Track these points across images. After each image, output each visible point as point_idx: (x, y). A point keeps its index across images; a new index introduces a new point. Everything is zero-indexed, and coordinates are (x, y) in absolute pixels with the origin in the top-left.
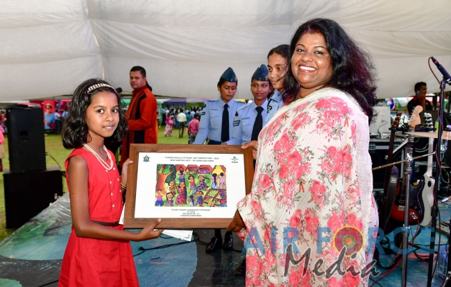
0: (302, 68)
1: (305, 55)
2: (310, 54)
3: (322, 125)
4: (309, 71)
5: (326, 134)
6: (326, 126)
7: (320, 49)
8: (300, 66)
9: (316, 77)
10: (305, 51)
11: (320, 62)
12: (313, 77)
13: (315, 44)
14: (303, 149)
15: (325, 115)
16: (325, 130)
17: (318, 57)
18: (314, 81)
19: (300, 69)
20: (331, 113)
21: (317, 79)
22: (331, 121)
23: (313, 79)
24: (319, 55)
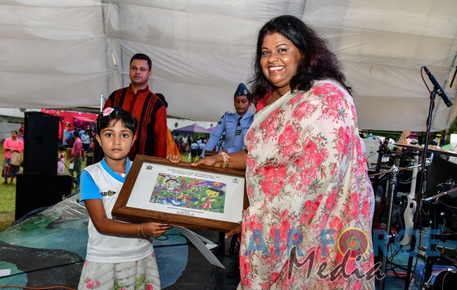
0: (272, 69)
1: (270, 56)
2: (275, 55)
3: (327, 109)
4: (279, 70)
5: (333, 117)
6: (330, 110)
7: (283, 47)
8: (269, 67)
9: (285, 75)
10: (270, 52)
11: (286, 59)
12: (283, 75)
13: (277, 42)
14: (315, 136)
15: (327, 100)
16: (330, 114)
17: (282, 55)
18: (285, 79)
19: (270, 71)
20: (332, 97)
21: (287, 76)
22: (335, 105)
23: (284, 77)
24: (283, 52)
